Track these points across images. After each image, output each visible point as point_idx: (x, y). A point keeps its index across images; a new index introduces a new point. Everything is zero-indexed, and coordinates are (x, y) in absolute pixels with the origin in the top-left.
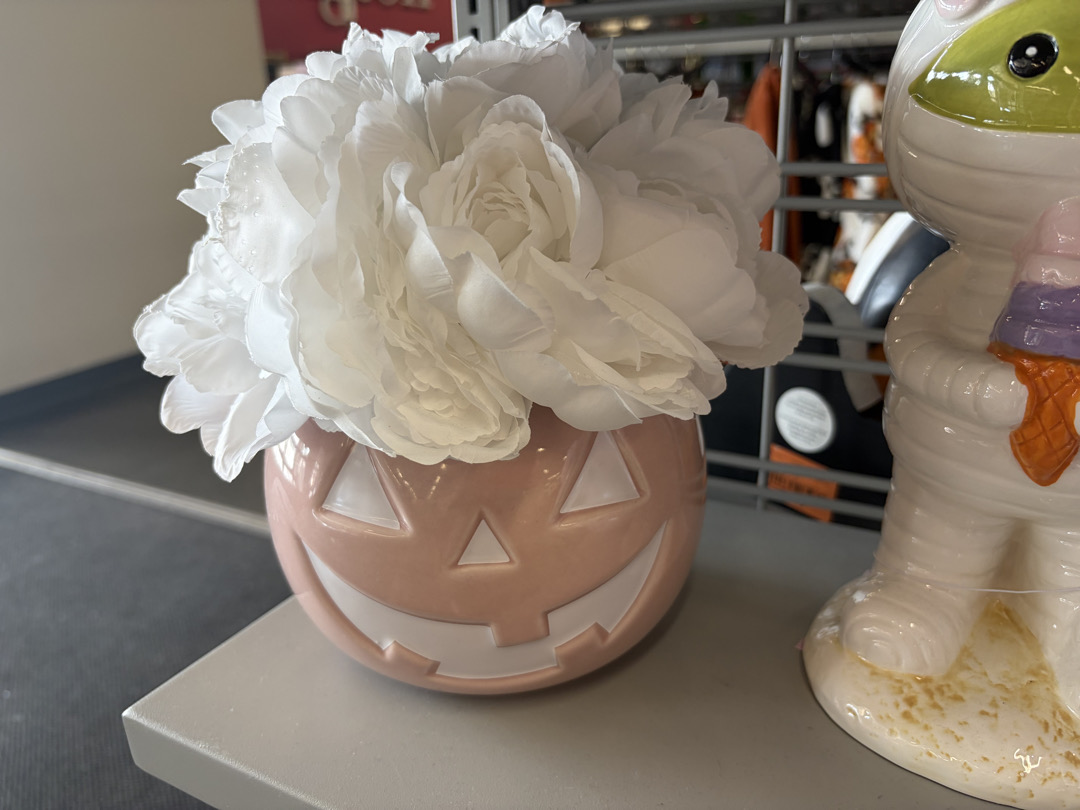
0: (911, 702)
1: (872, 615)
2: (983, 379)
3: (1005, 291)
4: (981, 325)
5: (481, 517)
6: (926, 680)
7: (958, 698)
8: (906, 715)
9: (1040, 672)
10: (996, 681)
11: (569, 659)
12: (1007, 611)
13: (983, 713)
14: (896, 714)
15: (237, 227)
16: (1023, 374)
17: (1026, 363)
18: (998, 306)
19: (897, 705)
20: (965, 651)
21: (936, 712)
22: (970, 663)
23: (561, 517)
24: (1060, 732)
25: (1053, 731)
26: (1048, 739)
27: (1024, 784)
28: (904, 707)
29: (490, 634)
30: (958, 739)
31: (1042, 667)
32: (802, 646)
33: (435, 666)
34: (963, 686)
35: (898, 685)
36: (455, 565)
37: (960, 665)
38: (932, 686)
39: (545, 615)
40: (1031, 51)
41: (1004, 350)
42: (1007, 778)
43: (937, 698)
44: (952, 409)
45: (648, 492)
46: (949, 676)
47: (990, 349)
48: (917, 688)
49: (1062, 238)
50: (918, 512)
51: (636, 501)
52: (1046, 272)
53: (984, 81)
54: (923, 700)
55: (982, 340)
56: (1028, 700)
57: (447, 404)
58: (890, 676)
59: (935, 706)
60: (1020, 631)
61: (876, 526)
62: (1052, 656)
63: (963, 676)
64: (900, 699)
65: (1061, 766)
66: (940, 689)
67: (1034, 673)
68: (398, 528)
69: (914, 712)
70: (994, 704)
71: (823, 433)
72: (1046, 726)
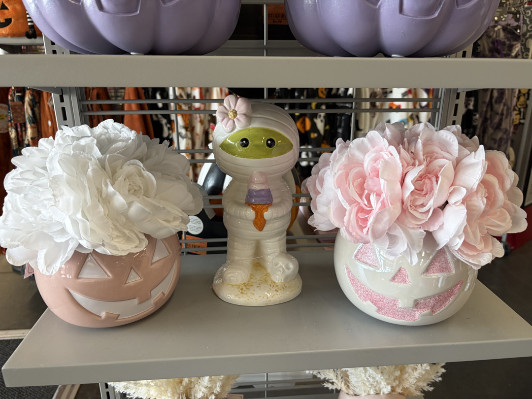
0: (242, 289)
1: (229, 272)
2: (246, 211)
3: (246, 190)
4: (243, 198)
5: (132, 268)
6: (244, 284)
7: (252, 285)
8: (242, 293)
9: (267, 275)
10: (259, 279)
11: (156, 304)
12: (258, 263)
13: (258, 287)
14: (239, 293)
15: (59, 201)
16: (253, 209)
17: (254, 206)
18: (246, 193)
19: (239, 291)
20: (251, 275)
21: (248, 290)
22: (253, 277)
23: (152, 264)
24: (273, 286)
25: (272, 286)
26: (271, 288)
27: (269, 299)
28: (241, 291)
29: (136, 301)
30: (253, 294)
31: (267, 273)
32: (212, 287)
33: (119, 315)
34: (252, 283)
35: (239, 286)
36: (126, 283)
37: (251, 278)
38: (246, 284)
39: (150, 291)
40: (244, 142)
41: (248, 204)
42: (265, 299)
43: (247, 287)
44: (241, 218)
45: (171, 253)
46: (248, 281)
47: (246, 203)
48: (242, 286)
49: (256, 179)
50: (236, 243)
51: (169, 256)
52: (254, 186)
53: (235, 144)
54: (244, 288)
55: (244, 201)
56: (266, 281)
57: (122, 239)
58: (236, 285)
59: (247, 289)
60: (262, 267)
61: (225, 252)
62: (269, 270)
63: (252, 280)
64: (239, 289)
65: (275, 293)
66: (248, 285)
67: (266, 275)
68: (107, 277)
69: (243, 291)
70: (259, 284)
71: (200, 228)
72: (271, 285)
